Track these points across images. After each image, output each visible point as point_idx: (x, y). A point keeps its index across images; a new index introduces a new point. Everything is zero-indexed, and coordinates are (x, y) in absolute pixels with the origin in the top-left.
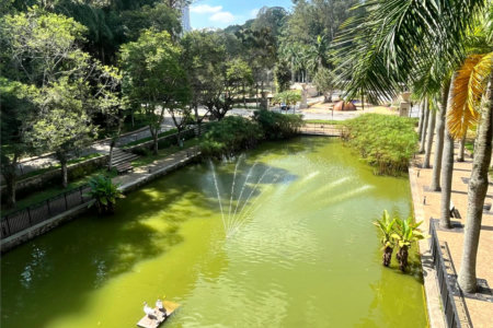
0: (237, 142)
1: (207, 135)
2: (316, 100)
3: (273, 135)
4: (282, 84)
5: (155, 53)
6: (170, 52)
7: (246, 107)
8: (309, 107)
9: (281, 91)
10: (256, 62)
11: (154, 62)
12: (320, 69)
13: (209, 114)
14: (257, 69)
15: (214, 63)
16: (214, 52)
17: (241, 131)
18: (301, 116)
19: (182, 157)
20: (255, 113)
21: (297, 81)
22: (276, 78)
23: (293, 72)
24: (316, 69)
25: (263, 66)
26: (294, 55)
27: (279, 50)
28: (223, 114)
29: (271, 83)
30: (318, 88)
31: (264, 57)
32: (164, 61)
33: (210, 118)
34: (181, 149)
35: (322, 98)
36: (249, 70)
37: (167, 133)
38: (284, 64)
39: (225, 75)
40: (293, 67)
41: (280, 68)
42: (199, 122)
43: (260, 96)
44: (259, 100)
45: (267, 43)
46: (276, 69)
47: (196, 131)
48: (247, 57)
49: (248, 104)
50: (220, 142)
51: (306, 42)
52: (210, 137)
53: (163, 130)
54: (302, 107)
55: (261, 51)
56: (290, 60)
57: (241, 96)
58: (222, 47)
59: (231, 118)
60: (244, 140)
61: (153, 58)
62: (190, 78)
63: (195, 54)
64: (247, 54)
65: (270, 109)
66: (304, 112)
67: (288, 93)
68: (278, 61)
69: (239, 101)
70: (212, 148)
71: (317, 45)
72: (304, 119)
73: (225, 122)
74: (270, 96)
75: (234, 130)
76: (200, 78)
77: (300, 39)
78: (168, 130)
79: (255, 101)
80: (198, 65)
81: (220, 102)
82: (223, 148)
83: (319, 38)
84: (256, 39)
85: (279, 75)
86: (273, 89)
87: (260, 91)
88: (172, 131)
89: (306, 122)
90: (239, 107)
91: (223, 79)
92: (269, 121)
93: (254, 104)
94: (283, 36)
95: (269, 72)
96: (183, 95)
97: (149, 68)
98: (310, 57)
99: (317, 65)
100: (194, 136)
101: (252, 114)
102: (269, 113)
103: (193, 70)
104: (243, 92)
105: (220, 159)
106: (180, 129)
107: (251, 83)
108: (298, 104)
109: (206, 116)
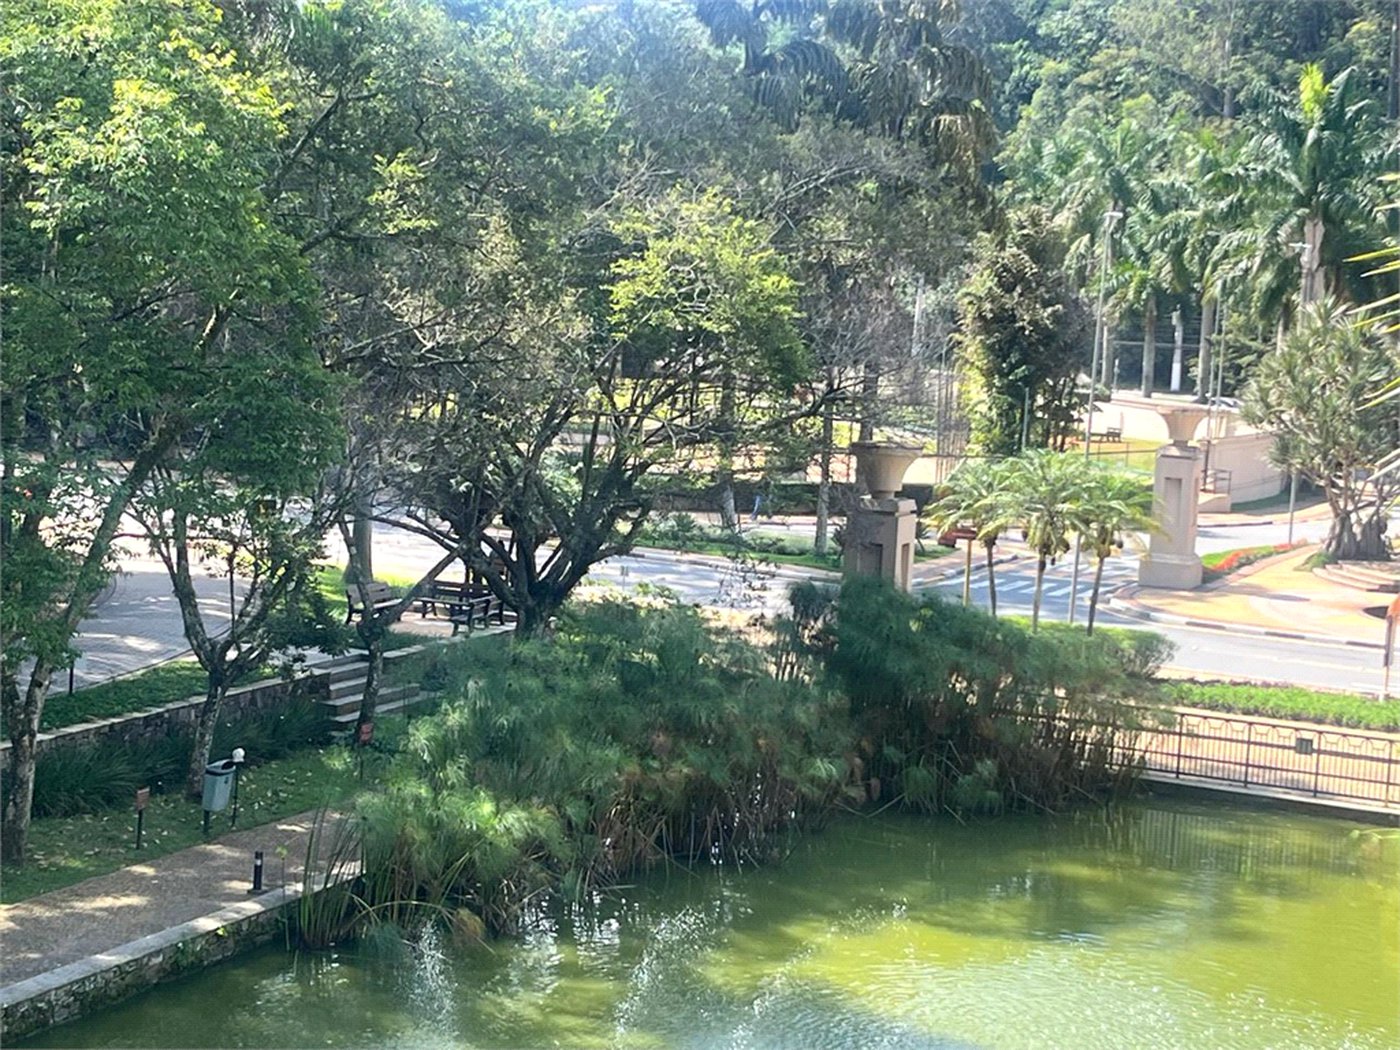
0: (644, 805)
1: (421, 736)
2: (1271, 530)
3: (921, 776)
4: (1014, 395)
5: (98, 107)
6: (208, 109)
7: (734, 545)
8: (1209, 579)
9: (1006, 447)
10: (832, 225)
11: (81, 174)
12: (1311, 305)
13: (456, 573)
14: (836, 276)
15: (523, 211)
16: (532, 136)
17: (683, 728)
18: (1149, 646)
19: (209, 898)
20: (803, 598)
21: (1130, 376)
22: (973, 347)
23: (1105, 314)
24: (1277, 304)
25: (885, 255)
26: (1122, 193)
27: (1015, 147)
28: (555, 590)
29: (934, 381)
30: (1285, 449)
31: (897, 191)
32: (162, 170)
33: (462, 604)
34: (208, 831)
35: (1315, 524)
36: (777, 283)
37: (116, 694)
38: (1044, 250)
39: (597, 303)
40: (1106, 273)
41: (1009, 278)
42: (375, 629)
43: (843, 470)
44: (839, 498)
45: (929, 90)
46: (981, 281)
47: (346, 696)
48: (772, 184)
49: (755, 527)
50: (513, 793)
51: (1212, 101)
52: (445, 750)
53: (89, 673)
54: (1154, 580)
55: (879, 148)
56: (1087, 224)
57: (705, 461)
58: (596, 105)
59: (616, 617)
60: (701, 793)
61: (79, 147)
62: (334, 304)
63: (389, 139)
64: (775, 159)
65: (912, 577)
66: (1173, 616)
67: (1060, 464)
68: (995, 223)
69: (682, 494)
70: (454, 843)
71: (1293, 133)
72: (1167, 670)
73: (564, 643)
74: (920, 472)
75: (630, 713)
76: (412, 308)
77: (1173, 78)
78: (131, 669)
79: (802, 500)
80: (404, 221)
81: (546, 496)
82: (533, 846)
83: (1311, 81)
84: (846, 53)
85: (998, 325)
86: (951, 425)
87: (845, 433)
88: (153, 686)
89: (1182, 692)
90: (682, 539)
91: (580, 328)
92: (898, 664)
93: (800, 529)
94: (1049, 46)
95: (922, 302)
96: (267, 423)
97: (45, 211)
98: (1236, 216)
99: (1287, 273)
100: (321, 733)
101: (776, 601)
102: (902, 605)
103: (365, 247)
104: (723, 432)
105: (501, 931)
106: (217, 671)
107: (786, 374)
108: (1131, 553)
109: (429, 590)
